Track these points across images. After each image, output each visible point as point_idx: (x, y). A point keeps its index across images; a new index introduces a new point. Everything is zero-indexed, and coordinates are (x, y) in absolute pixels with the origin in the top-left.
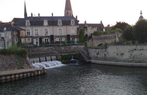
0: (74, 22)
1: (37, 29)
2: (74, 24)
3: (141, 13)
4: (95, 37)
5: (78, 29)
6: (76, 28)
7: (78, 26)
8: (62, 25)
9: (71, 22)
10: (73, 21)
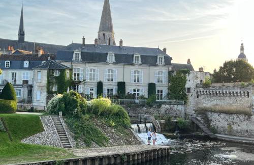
0: (163, 60)
1: (93, 68)
2: (163, 63)
3: (242, 49)
4: (205, 91)
5: (170, 73)
6: (165, 70)
7: (170, 69)
8: (141, 64)
9: (158, 60)
10: (162, 58)
